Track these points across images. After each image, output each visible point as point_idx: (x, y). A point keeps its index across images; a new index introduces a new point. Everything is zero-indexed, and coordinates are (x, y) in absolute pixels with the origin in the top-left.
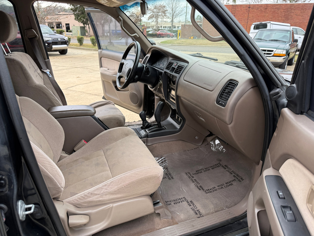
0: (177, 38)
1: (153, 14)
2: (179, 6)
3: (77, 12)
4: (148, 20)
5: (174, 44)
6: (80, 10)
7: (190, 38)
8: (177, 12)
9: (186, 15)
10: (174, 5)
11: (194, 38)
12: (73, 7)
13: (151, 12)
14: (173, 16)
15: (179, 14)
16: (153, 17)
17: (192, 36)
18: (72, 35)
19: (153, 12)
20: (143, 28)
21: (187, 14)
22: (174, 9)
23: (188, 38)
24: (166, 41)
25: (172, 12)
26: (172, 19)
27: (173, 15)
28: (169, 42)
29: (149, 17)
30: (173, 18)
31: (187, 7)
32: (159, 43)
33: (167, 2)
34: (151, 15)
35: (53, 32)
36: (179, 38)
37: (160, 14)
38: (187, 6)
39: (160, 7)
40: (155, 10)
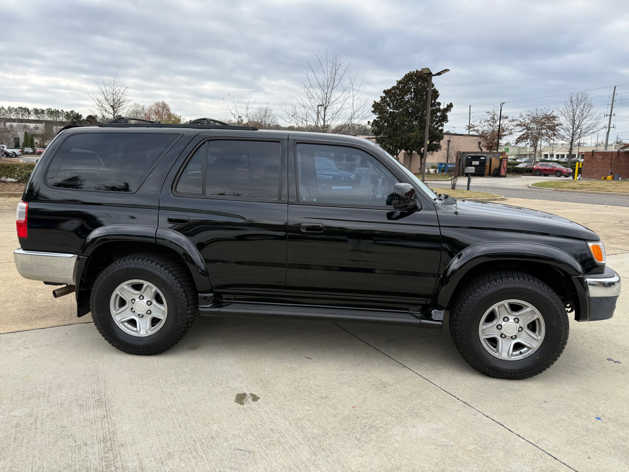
0: (574, 178)
1: (527, 133)
2: (590, 115)
3: (382, 135)
4: (516, 143)
5: (562, 188)
6: (387, 132)
7: (605, 178)
8: (584, 127)
9: (608, 133)
10: (578, 113)
11: (613, 178)
12: (376, 128)
13: (523, 129)
14: (573, 135)
15: (589, 130)
16: (527, 138)
17: (611, 174)
18: (367, 171)
19: (528, 129)
20: (501, 157)
21: (611, 129)
22: (577, 123)
23: (599, 178)
24: (545, 182)
25: (572, 127)
26: (572, 140)
27: (573, 132)
28: (553, 184)
29: (519, 138)
30: (572, 137)
31: (611, 116)
32: (530, 185)
33: (561, 109)
34: (523, 135)
35: (336, 168)
36: (578, 178)
37: (543, 131)
38: (613, 114)
39: (544, 118)
40: (533, 125)
